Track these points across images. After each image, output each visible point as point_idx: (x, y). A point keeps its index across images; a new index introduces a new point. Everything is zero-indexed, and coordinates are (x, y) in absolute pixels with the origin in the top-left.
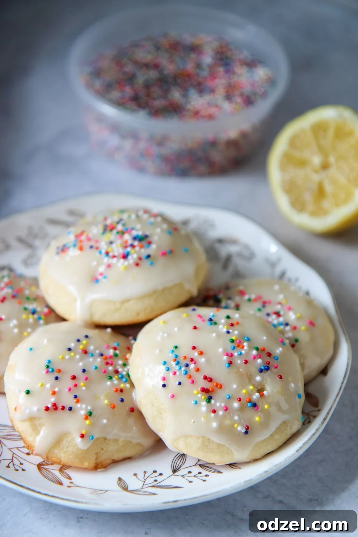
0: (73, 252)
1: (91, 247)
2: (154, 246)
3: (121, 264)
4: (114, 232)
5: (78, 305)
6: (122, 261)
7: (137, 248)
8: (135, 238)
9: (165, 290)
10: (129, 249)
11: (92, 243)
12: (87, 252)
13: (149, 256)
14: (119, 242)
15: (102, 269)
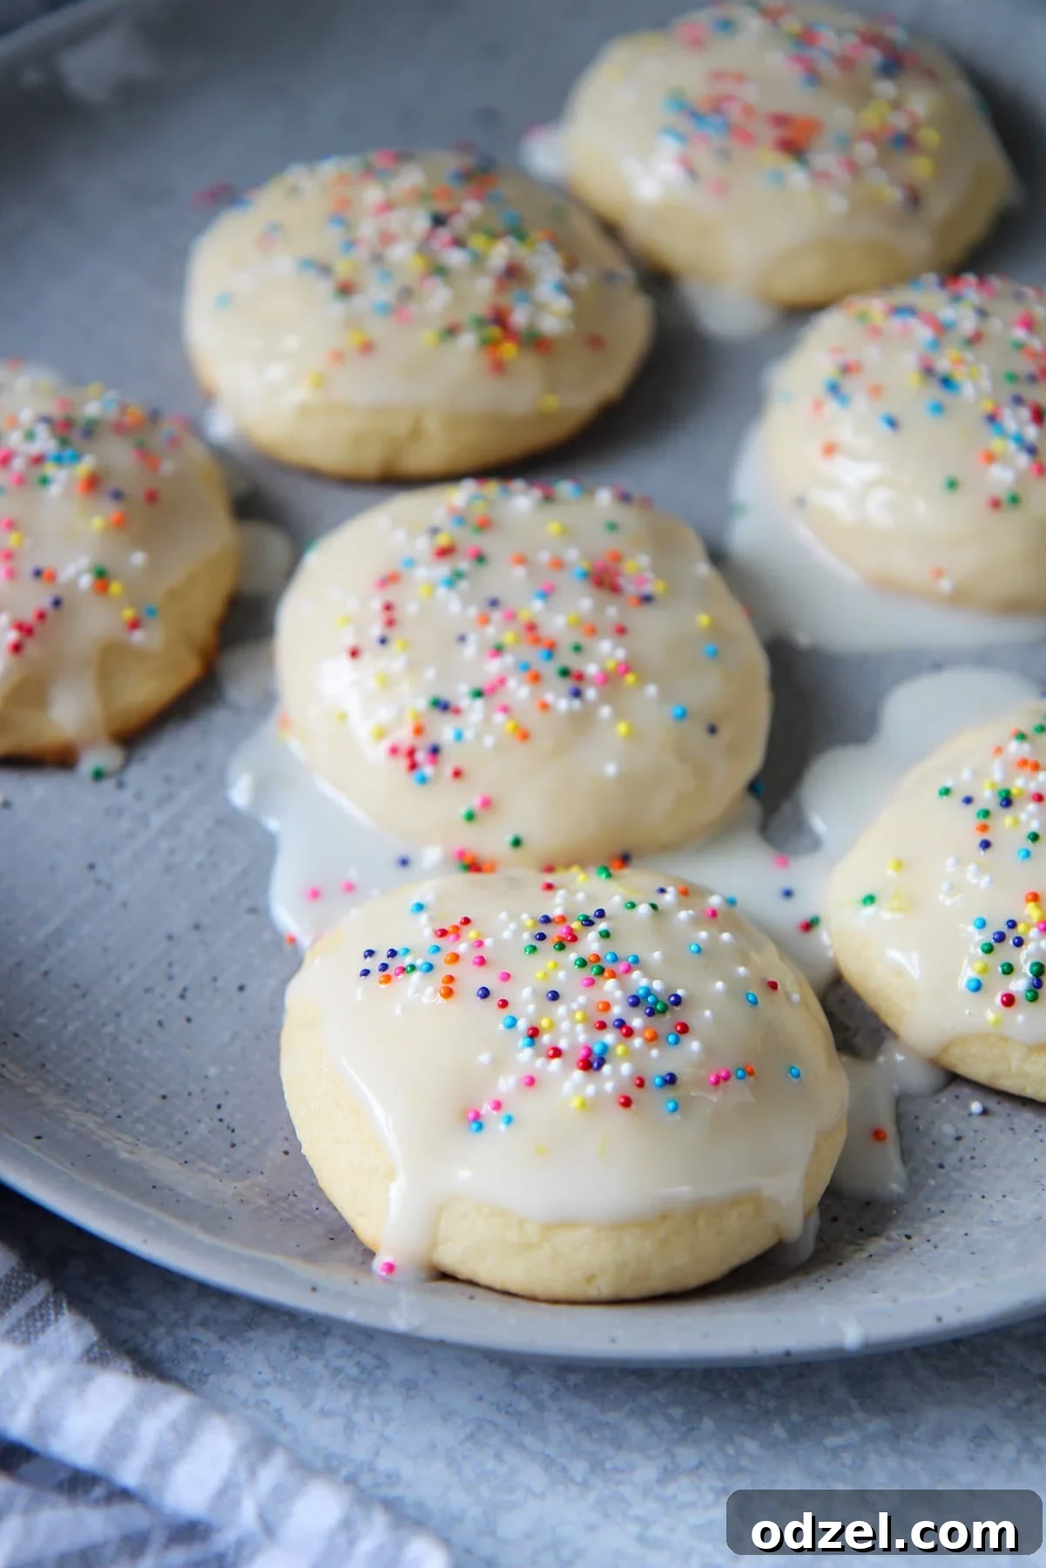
0: (418, 990)
1: (485, 993)
2: (694, 1045)
3: (571, 1084)
4: (572, 956)
5: (397, 1190)
6: (578, 1074)
7: (637, 1042)
8: (636, 1002)
9: (697, 1211)
10: (610, 1037)
11: (488, 978)
12: (467, 1004)
13: (671, 1080)
14: (578, 1000)
15: (506, 1084)
